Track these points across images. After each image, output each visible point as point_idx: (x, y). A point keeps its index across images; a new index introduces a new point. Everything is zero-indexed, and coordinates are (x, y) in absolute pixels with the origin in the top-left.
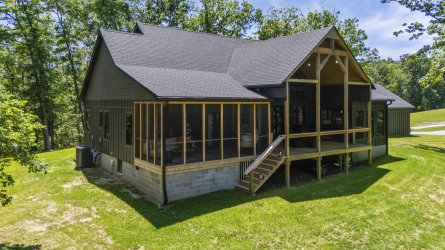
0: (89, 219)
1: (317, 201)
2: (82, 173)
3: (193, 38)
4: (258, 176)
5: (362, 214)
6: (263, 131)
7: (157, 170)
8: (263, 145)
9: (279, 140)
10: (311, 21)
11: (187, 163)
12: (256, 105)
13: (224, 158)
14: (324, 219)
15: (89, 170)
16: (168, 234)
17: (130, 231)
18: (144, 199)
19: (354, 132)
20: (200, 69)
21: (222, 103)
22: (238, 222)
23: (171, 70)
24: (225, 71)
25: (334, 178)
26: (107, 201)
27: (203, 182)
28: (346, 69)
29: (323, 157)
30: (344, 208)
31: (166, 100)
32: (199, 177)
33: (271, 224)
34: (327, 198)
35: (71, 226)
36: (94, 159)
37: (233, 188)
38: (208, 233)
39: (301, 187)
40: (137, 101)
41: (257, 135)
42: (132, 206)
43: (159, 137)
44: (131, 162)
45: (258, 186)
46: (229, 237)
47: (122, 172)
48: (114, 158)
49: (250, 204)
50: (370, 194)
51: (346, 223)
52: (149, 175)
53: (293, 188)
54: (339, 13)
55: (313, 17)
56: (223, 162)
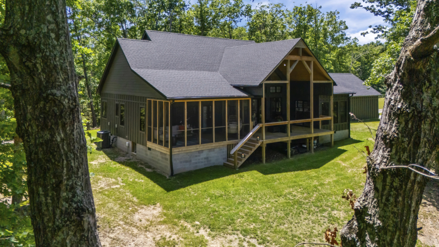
0: (118, 186)
1: (284, 174)
2: (103, 153)
3: (191, 41)
4: (241, 155)
5: (315, 183)
6: (246, 120)
7: (165, 150)
8: (245, 131)
9: (257, 127)
10: (296, 14)
11: (187, 145)
12: (240, 101)
13: (215, 142)
14: (286, 186)
15: (108, 150)
16: (175, 195)
17: (148, 194)
18: (156, 172)
19: (320, 120)
20: (196, 69)
21: (214, 100)
22: (225, 188)
23: (174, 71)
24: (216, 70)
25: (301, 157)
26: (128, 174)
27: (199, 159)
28: (311, 71)
29: (292, 141)
30: (303, 179)
31: (173, 99)
32: (196, 156)
33: (248, 189)
34: (292, 171)
35: (106, 190)
36: (111, 141)
37: (222, 164)
38: (203, 195)
39: (274, 163)
40: (149, 98)
41: (241, 124)
42: (148, 177)
43: (167, 125)
44: (144, 144)
45: (241, 163)
46: (218, 198)
47: (136, 152)
48: (129, 141)
49: (234, 175)
50: (325, 169)
51: (302, 189)
52: (159, 154)
53: (268, 165)
54: (320, 7)
55: (298, 10)
56: (214, 144)
